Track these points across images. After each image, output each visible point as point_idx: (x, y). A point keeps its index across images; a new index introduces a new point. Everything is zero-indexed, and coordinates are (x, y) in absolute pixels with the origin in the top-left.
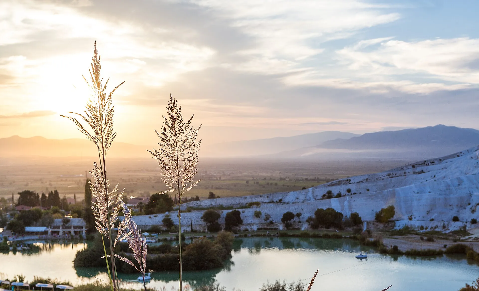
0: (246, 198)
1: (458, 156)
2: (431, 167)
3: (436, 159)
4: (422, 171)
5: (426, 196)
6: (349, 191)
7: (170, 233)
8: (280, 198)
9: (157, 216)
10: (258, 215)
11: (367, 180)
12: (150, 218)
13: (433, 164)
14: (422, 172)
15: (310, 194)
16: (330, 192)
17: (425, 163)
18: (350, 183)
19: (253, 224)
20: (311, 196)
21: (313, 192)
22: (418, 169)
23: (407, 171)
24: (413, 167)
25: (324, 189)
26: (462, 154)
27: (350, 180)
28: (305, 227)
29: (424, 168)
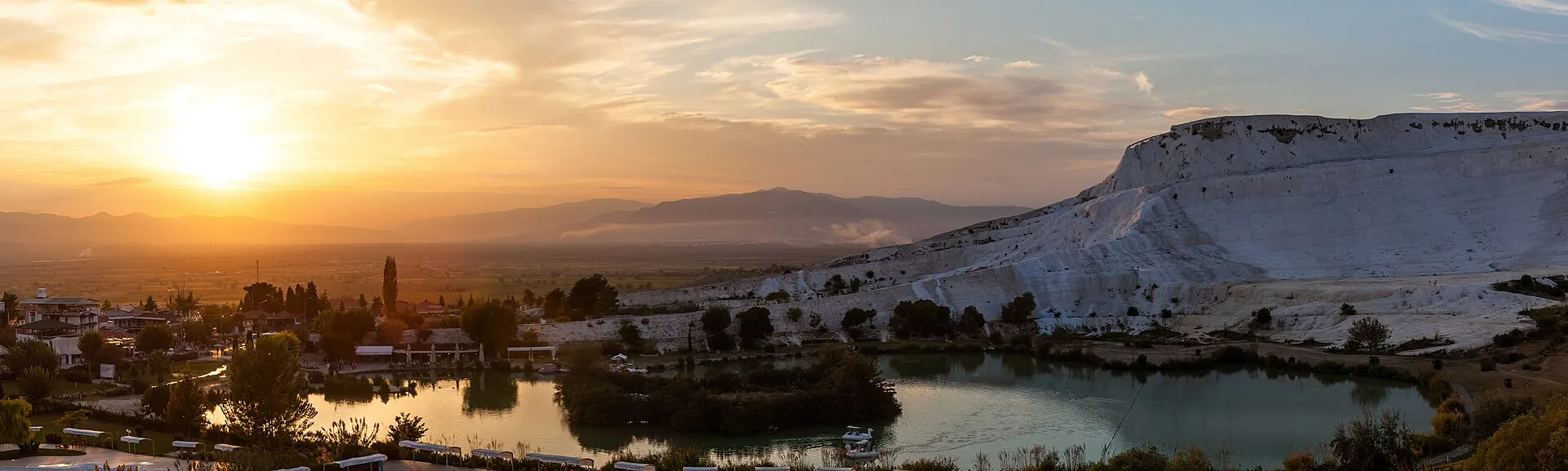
0: (686, 292)
1: (1046, 213)
2: (1002, 232)
3: (1009, 219)
4: (990, 238)
5: (1064, 275)
6: (870, 274)
7: (642, 355)
8: (748, 290)
9: (603, 322)
10: (795, 315)
11: (896, 255)
12: (590, 326)
13: (1004, 226)
14: (990, 240)
15: (801, 283)
16: (837, 278)
17: (989, 225)
18: (868, 262)
19: (790, 334)
20: (804, 285)
21: (806, 279)
22: (984, 235)
23: (963, 239)
24: (971, 231)
25: (824, 272)
26: (1051, 210)
27: (868, 256)
28: (885, 336)
29: (993, 234)
